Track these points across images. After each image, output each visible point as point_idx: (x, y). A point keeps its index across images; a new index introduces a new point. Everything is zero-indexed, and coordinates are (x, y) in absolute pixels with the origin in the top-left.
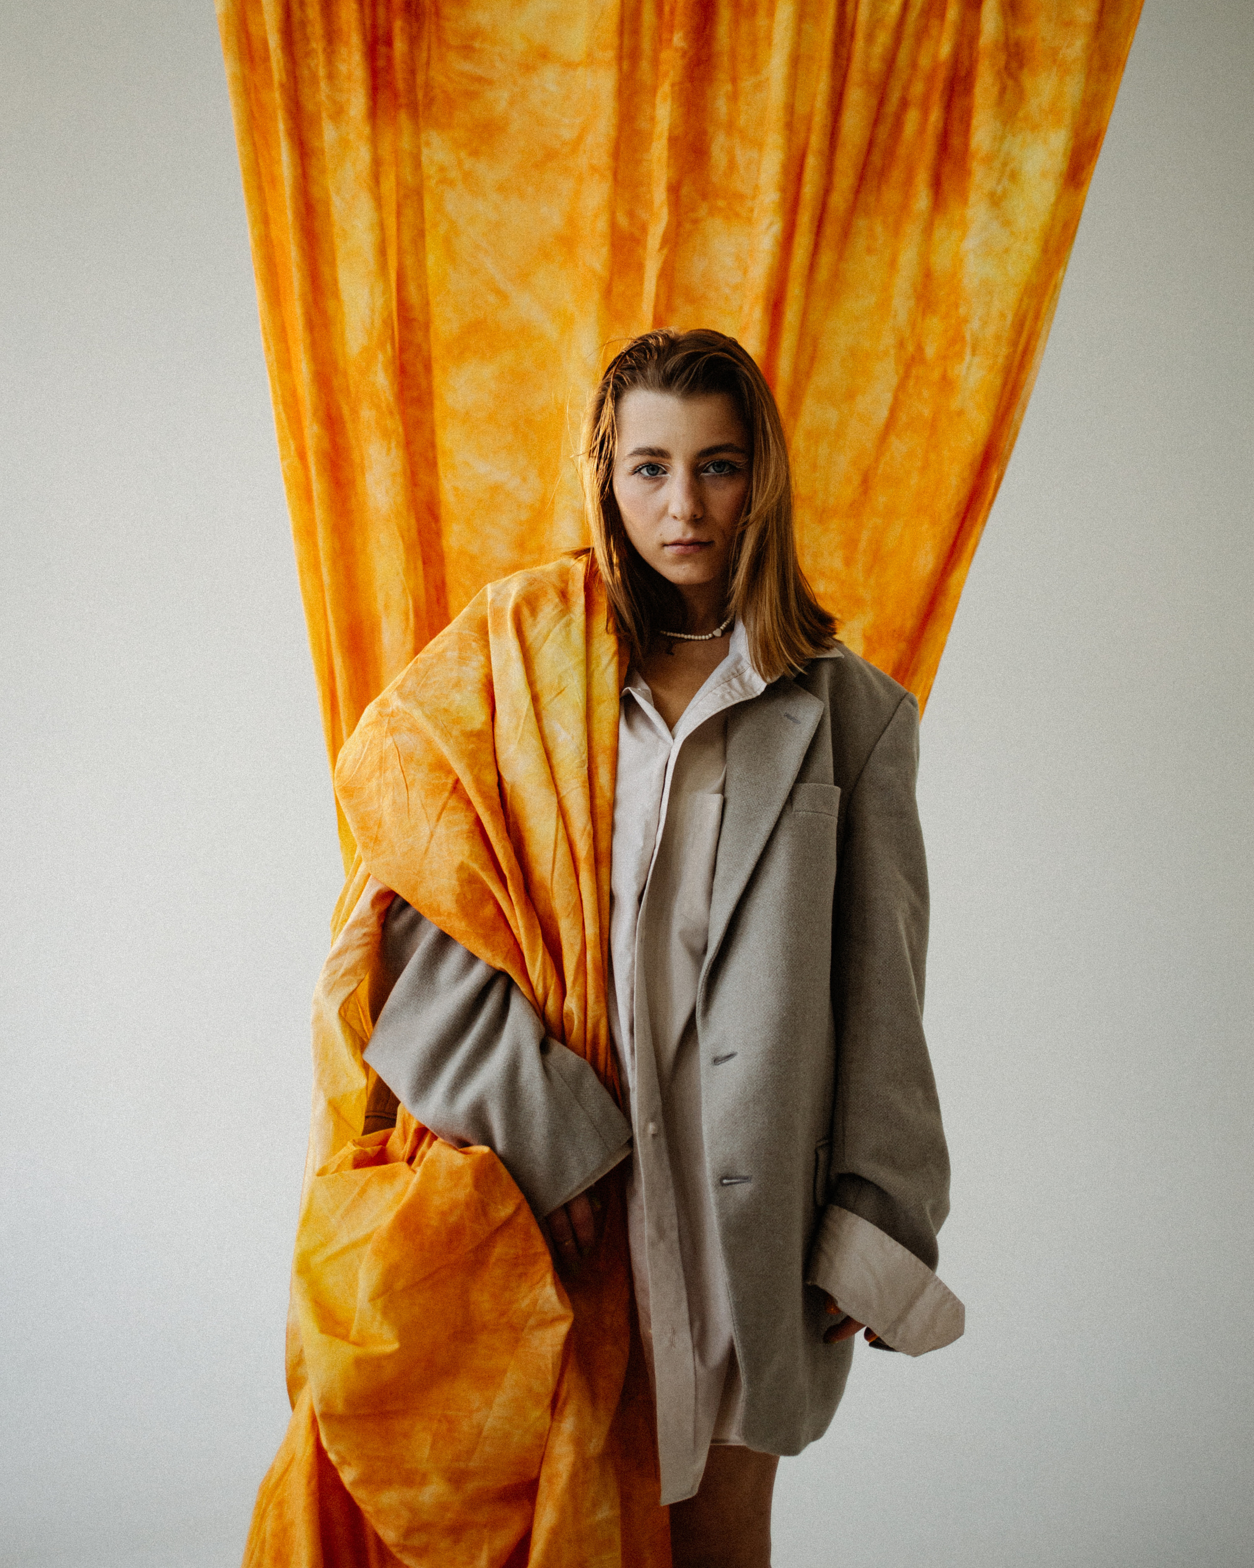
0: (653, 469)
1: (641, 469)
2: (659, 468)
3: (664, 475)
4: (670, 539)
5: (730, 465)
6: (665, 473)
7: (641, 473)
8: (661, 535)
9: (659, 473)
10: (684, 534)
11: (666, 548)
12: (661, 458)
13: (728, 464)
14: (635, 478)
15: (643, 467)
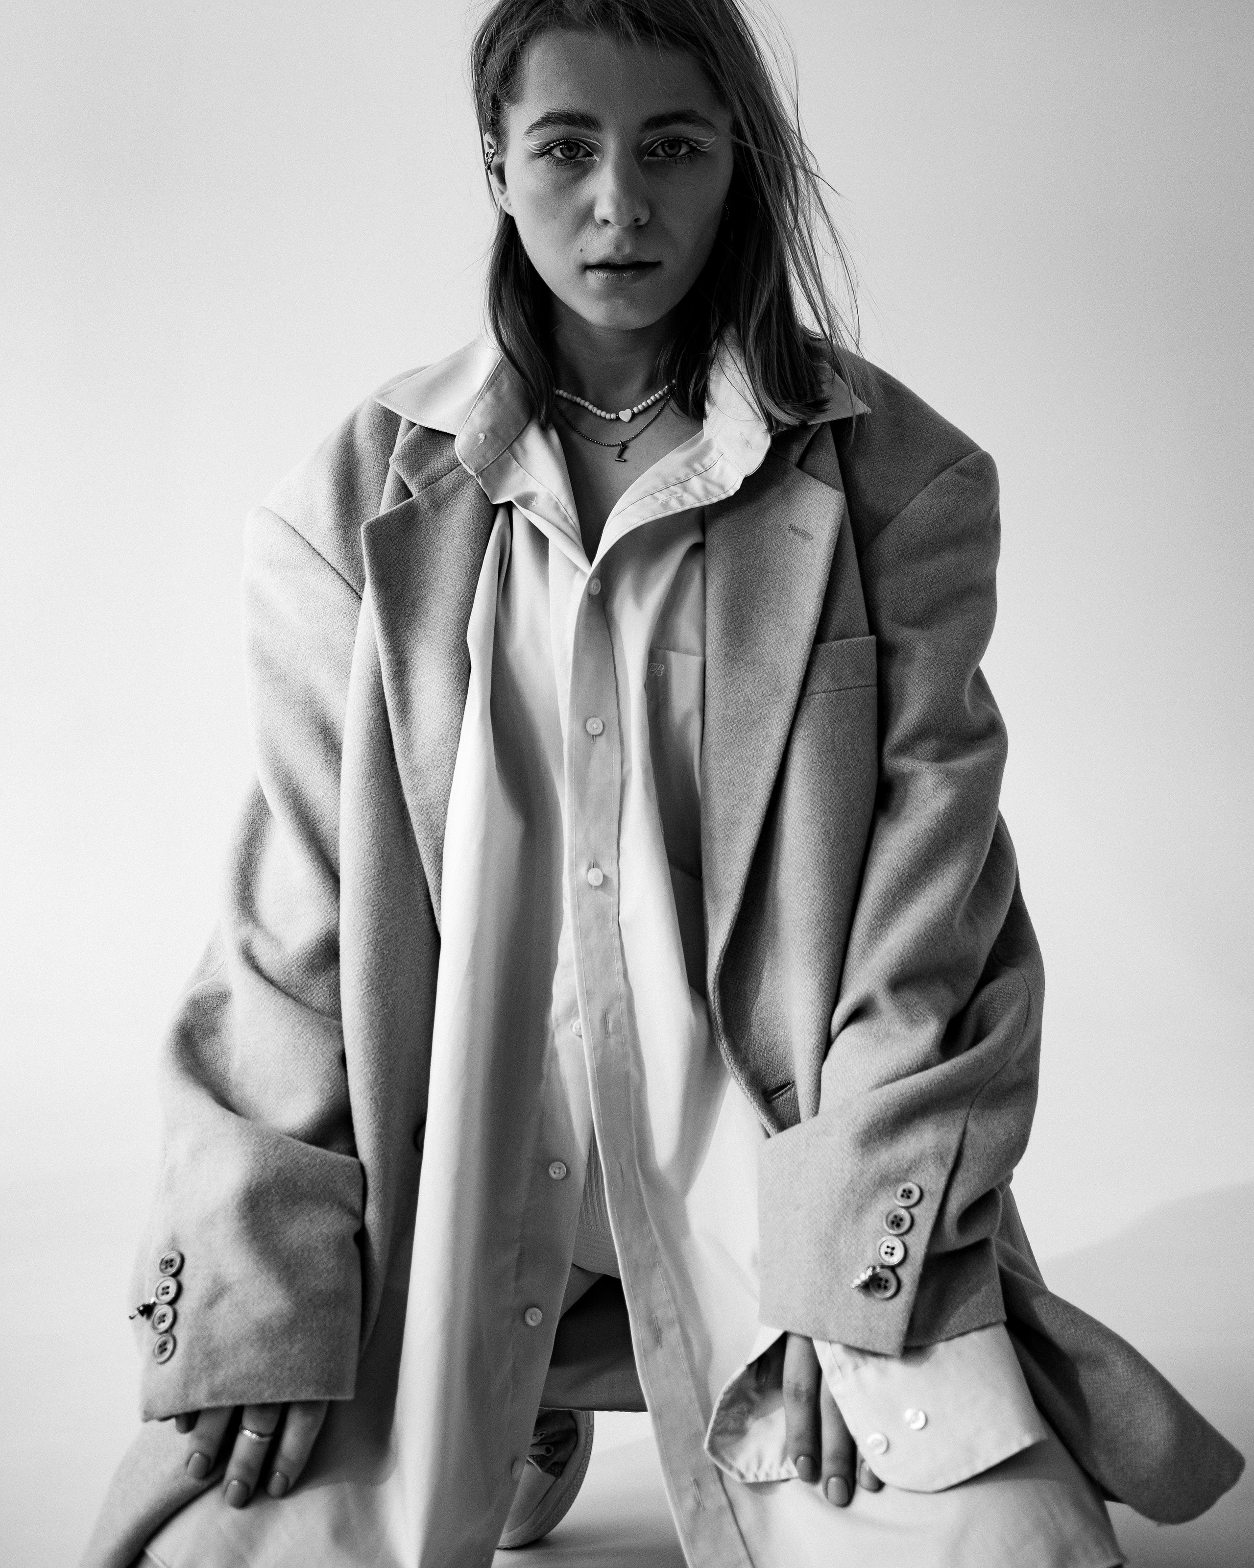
0: (570, 149)
1: (552, 148)
2: (579, 147)
3: (587, 158)
4: (593, 259)
5: (690, 146)
6: (589, 154)
7: (551, 154)
8: (581, 250)
9: (580, 155)
10: (618, 248)
11: (588, 273)
12: (584, 131)
13: (687, 143)
14: (542, 162)
15: (555, 146)
